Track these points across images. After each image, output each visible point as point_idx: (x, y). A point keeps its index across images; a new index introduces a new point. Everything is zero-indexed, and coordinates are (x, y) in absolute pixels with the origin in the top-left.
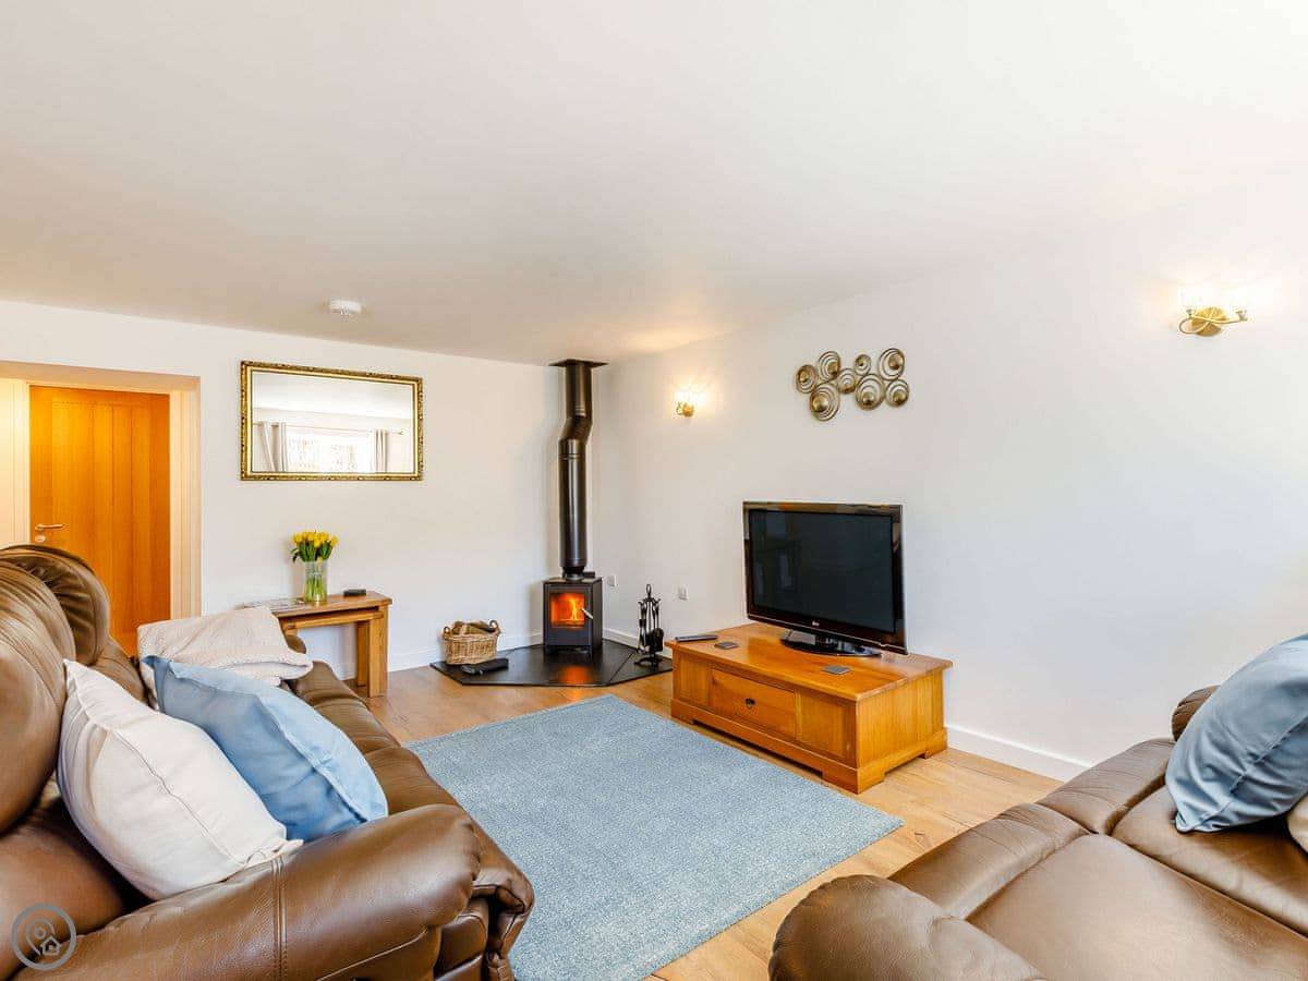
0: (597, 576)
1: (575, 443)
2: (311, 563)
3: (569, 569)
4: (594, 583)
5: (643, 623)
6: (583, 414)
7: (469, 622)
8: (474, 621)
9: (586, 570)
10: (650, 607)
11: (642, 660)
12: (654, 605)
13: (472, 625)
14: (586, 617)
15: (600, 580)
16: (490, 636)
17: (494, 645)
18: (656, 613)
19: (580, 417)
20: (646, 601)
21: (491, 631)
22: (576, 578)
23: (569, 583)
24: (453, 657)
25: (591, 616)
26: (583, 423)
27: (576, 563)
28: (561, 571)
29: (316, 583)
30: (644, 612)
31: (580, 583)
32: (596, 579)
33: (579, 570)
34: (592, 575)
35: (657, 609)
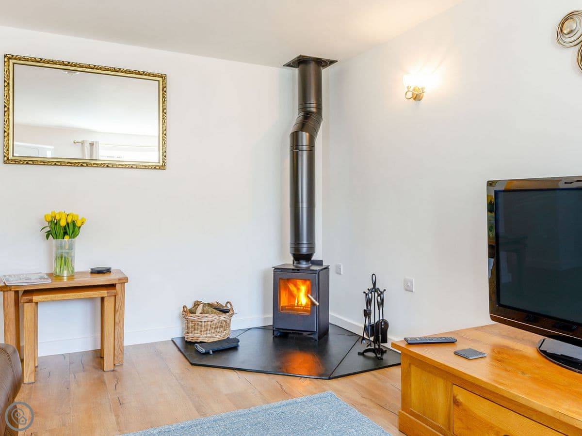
0: (325, 264)
1: (305, 136)
2: (59, 241)
3: (298, 257)
4: (322, 270)
5: (367, 314)
6: (314, 110)
7: (206, 302)
8: (210, 302)
9: (314, 258)
10: (376, 298)
11: (367, 351)
12: (379, 295)
13: (209, 305)
14: (313, 304)
15: (327, 268)
16: (223, 317)
17: (227, 325)
18: (381, 304)
19: (312, 112)
20: (371, 291)
21: (225, 311)
22: (304, 265)
23: (298, 270)
24: (190, 335)
25: (318, 304)
26: (313, 117)
27: (304, 251)
28: (292, 258)
29: (64, 259)
30: (369, 302)
31: (308, 270)
32: (324, 267)
33: (308, 257)
34: (320, 263)
35: (382, 300)
